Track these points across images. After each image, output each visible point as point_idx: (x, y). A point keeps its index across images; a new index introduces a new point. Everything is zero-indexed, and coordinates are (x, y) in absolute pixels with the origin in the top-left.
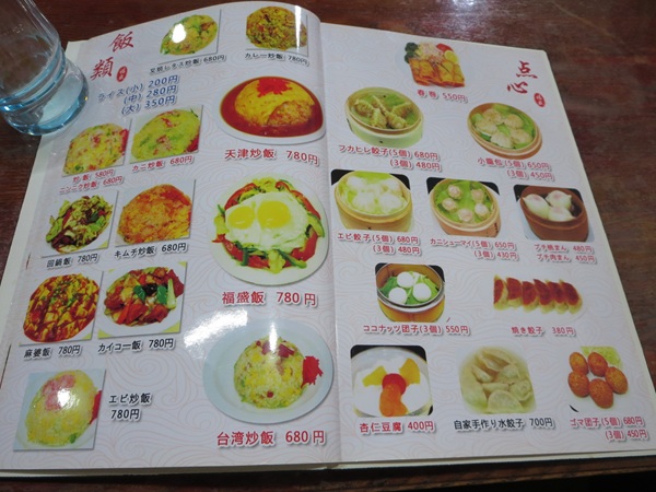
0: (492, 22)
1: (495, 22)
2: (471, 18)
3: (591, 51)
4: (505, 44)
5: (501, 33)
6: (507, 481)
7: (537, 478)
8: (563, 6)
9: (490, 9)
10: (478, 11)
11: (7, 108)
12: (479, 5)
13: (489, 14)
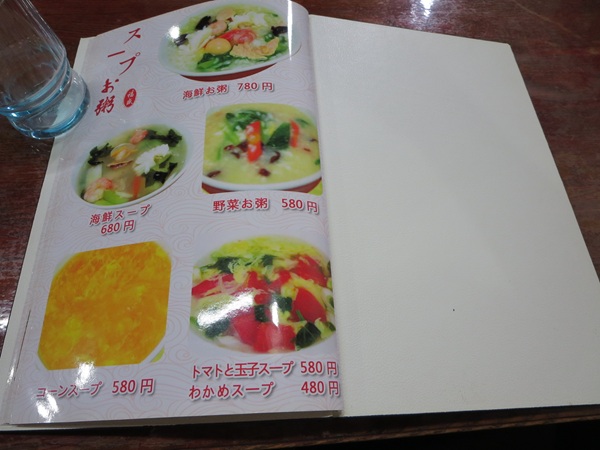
0: (461, 19)
1: (463, 19)
2: (442, 15)
3: (551, 44)
4: (474, 38)
5: (470, 28)
6: (494, 427)
7: (521, 424)
8: (524, 5)
9: (458, 8)
10: (449, 9)
11: (14, 115)
12: (448, 4)
13: (458, 12)
